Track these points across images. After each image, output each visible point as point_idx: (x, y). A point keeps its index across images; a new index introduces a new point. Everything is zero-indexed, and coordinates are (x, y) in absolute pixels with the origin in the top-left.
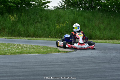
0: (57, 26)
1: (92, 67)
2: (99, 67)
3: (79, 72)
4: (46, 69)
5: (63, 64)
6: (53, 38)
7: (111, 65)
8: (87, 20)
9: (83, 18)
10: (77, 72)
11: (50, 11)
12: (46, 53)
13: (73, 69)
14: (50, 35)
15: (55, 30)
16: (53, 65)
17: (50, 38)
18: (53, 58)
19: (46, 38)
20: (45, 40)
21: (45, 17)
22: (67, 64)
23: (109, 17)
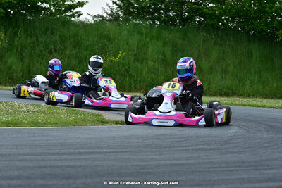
1: (180, 159)
2: (197, 161)
3: (151, 170)
4: (72, 164)
7: (226, 156)
8: (170, 48)
9: (160, 43)
10: (145, 170)
11: (84, 25)
12: (73, 125)
13: (136, 163)
16: (90, 153)
18: (90, 136)
21: (72, 40)
22: (122, 152)
23: (222, 42)
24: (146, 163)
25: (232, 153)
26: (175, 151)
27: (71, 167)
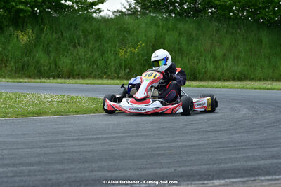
0: (122, 53)
1: (191, 140)
2: (206, 142)
3: (163, 152)
5: (129, 136)
6: (113, 79)
7: (234, 136)
8: (185, 38)
9: (176, 34)
10: (157, 152)
11: (105, 20)
12: (94, 113)
13: (149, 146)
14: (105, 73)
15: (117, 61)
16: (106, 138)
17: (106, 78)
18: (108, 122)
19: (98, 79)
20: (94, 84)
21: (94, 34)
22: (137, 136)
23: (234, 31)
24: (159, 145)
25: (239, 133)
26: (187, 133)
27: (89, 151)
